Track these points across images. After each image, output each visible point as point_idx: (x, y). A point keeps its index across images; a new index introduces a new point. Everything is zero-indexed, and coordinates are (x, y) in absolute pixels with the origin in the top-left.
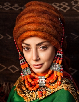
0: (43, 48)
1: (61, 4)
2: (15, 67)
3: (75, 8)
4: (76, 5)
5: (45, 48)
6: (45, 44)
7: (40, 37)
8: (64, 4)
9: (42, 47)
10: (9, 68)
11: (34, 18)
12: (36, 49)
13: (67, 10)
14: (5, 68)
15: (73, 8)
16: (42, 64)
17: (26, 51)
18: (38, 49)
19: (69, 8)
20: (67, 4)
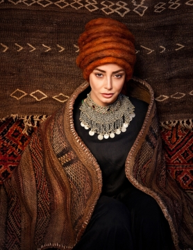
0: (117, 76)
1: (117, 4)
2: (41, 92)
3: (137, 10)
4: (139, 6)
5: (119, 77)
6: (121, 72)
7: (115, 63)
8: (122, 4)
10: (31, 95)
12: (111, 76)
13: (126, 13)
14: (26, 94)
15: (134, 10)
16: (112, 94)
19: (128, 10)
20: (126, 4)
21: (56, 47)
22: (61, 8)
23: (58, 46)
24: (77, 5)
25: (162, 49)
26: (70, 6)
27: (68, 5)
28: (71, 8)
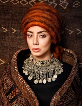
5: (44, 36)
6: (44, 33)
9: (42, 36)
11: (39, 13)
15: (60, 5)
17: (29, 37)
18: (38, 37)
21: (11, 29)
22: (14, 4)
23: (12, 28)
24: (24, 2)
25: (79, 32)
26: (20, 3)
27: (19, 2)
28: (21, 4)
